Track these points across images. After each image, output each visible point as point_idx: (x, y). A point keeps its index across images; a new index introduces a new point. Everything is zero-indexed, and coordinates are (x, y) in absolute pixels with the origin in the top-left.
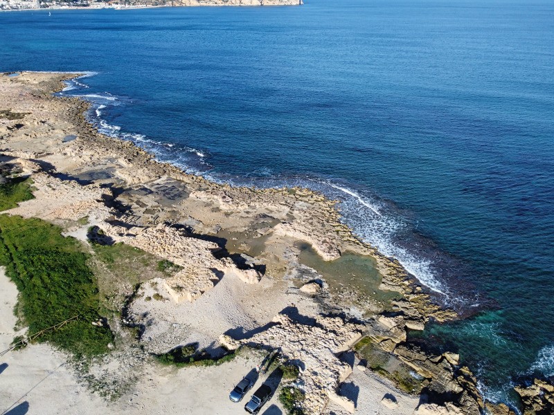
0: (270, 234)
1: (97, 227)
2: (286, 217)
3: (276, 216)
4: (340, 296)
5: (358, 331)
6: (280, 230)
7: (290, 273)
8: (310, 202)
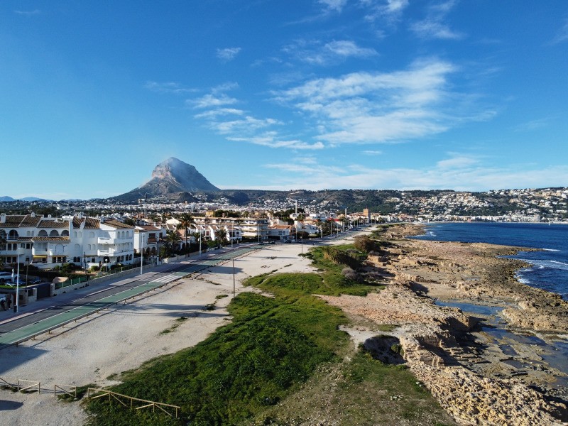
1: (397, 340)
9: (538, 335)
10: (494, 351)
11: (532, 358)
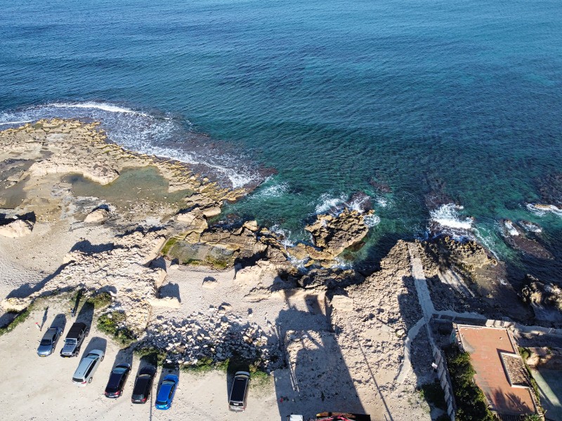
0: (27, 178)
2: (41, 155)
3: (27, 157)
4: (131, 212)
5: (160, 236)
6: (37, 170)
7: (67, 210)
8: (64, 131)
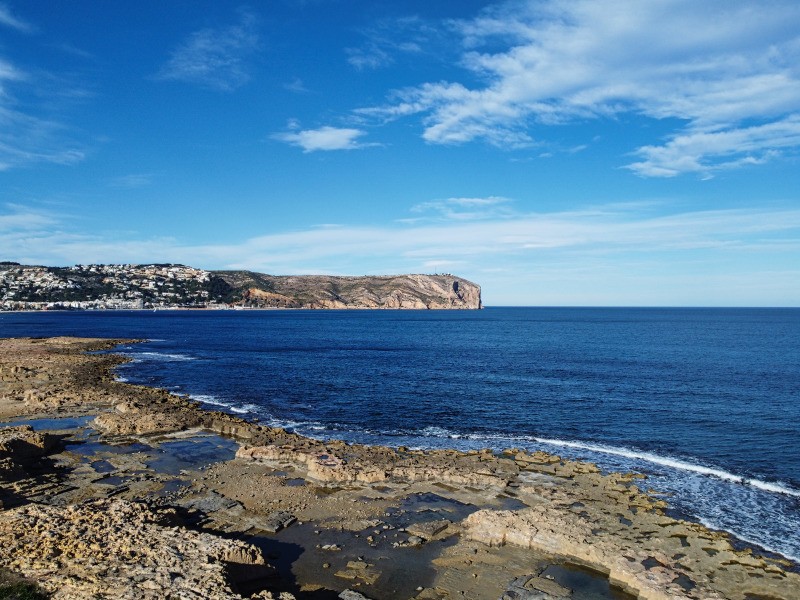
8: (559, 473)
9: (142, 440)
10: (83, 473)
11: (135, 468)
